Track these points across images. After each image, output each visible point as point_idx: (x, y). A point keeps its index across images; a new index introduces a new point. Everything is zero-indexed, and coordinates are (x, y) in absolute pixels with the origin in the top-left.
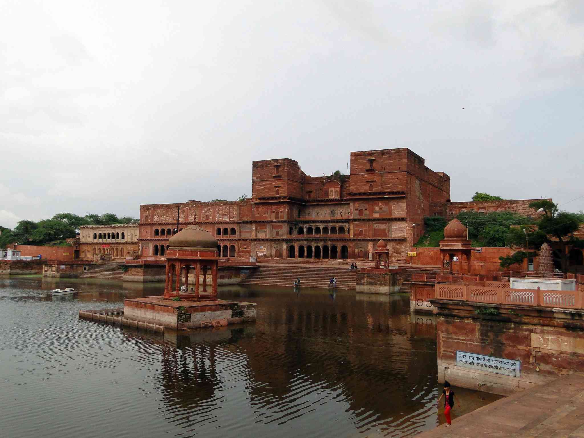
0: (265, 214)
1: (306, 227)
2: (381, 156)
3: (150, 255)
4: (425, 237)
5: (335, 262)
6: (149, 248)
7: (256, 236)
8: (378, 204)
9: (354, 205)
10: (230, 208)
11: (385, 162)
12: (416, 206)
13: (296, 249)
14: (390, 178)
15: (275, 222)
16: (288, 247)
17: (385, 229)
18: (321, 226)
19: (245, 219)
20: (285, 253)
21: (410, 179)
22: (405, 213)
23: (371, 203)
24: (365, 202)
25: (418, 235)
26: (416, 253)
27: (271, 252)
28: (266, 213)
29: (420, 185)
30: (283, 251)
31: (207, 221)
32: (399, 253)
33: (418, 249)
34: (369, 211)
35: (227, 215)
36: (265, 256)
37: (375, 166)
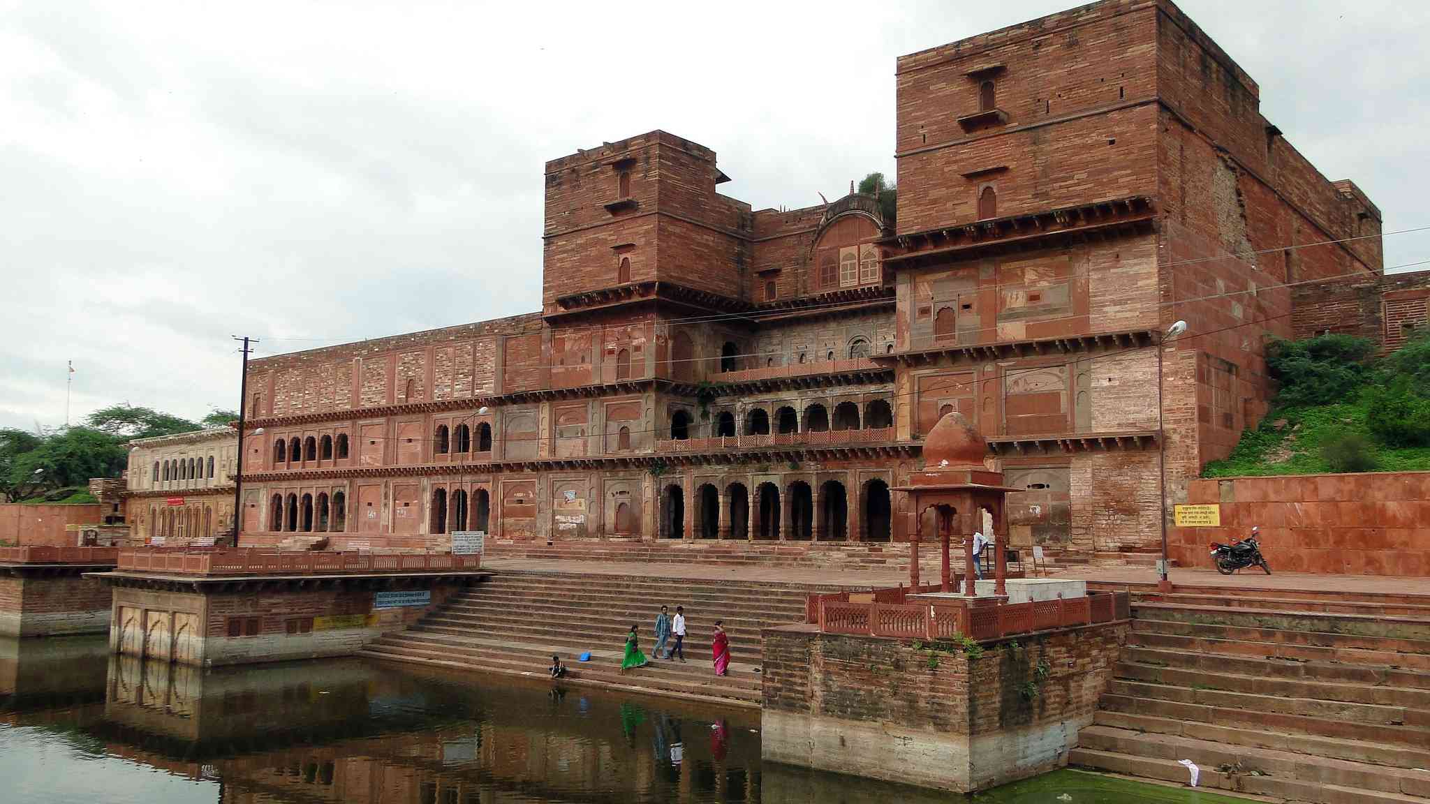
0: (583, 360)
1: (742, 407)
2: (1028, 49)
3: (262, 528)
4: (1271, 430)
5: (836, 555)
6: (259, 506)
7: (553, 450)
8: (1023, 274)
9: (915, 288)
10: (475, 349)
11: (1052, 74)
12: (1221, 283)
13: (689, 501)
14: (1074, 147)
15: (613, 389)
16: (659, 492)
17: (1054, 397)
18: (799, 402)
19: (521, 386)
20: (649, 518)
21: (1177, 143)
22: (1155, 306)
23: (986, 271)
24: (961, 273)
25: (1227, 419)
26: (1215, 508)
27: (602, 514)
28: (587, 360)
29: (1239, 194)
30: (641, 511)
31: (411, 401)
32: (1131, 512)
33: (1232, 489)
34: (979, 312)
35: (466, 376)
36: (582, 531)
37: (1004, 97)
